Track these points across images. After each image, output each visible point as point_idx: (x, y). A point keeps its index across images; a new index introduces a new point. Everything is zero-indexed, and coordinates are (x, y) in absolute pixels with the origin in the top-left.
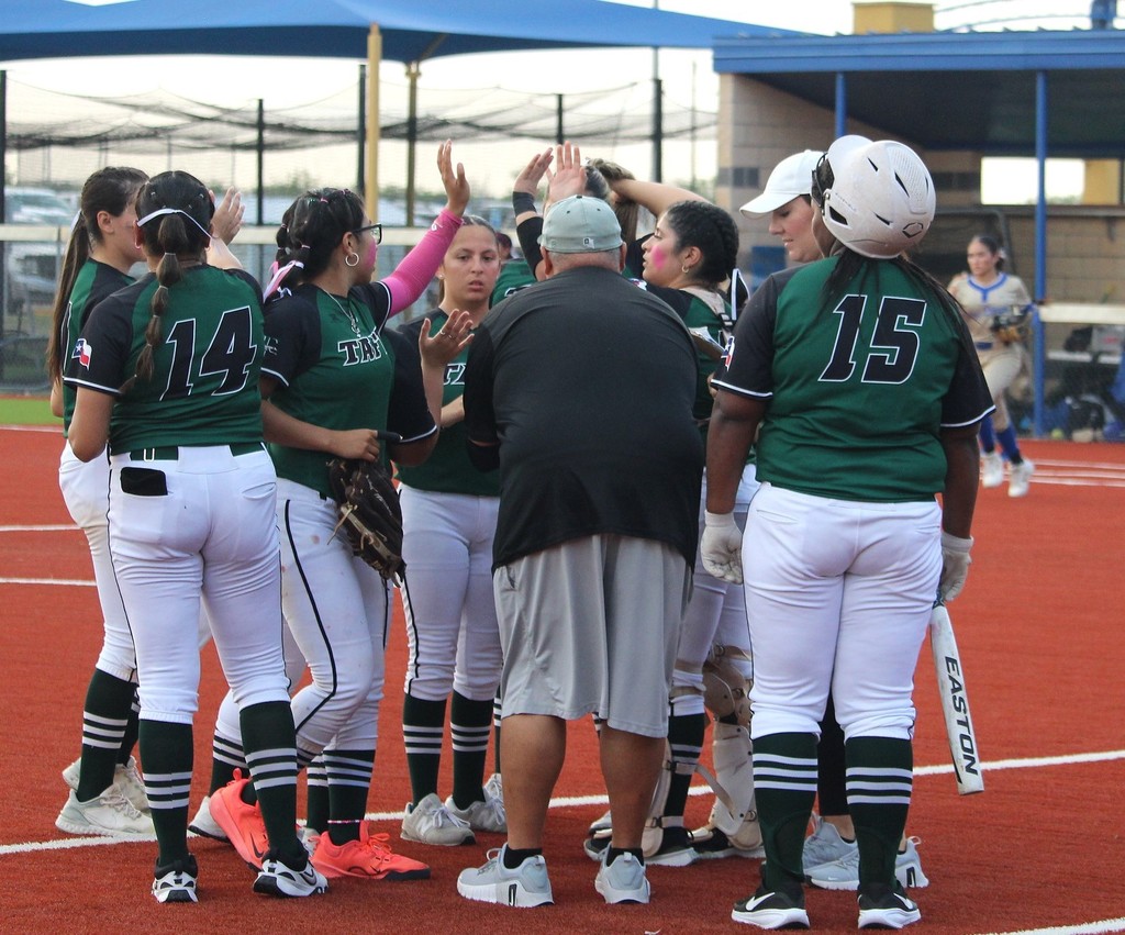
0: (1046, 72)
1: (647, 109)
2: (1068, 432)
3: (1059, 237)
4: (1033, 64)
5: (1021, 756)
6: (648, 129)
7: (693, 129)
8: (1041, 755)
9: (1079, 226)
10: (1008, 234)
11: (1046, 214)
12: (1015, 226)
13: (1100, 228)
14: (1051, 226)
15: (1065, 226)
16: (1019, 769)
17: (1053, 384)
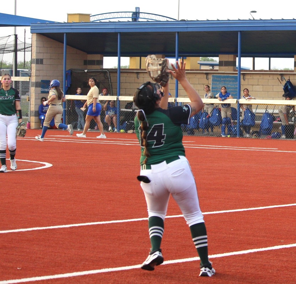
0: (120, 33)
1: (13, 43)
2: (126, 131)
3: (124, 78)
4: (117, 31)
5: (116, 220)
6: (13, 49)
7: (25, 48)
8: (122, 219)
9: (129, 75)
10: (110, 77)
11: (120, 71)
12: (112, 75)
13: (135, 75)
14: (122, 75)
15: (125, 75)
16: (116, 223)
17: (122, 117)
